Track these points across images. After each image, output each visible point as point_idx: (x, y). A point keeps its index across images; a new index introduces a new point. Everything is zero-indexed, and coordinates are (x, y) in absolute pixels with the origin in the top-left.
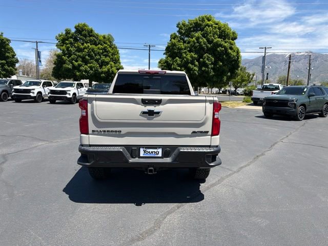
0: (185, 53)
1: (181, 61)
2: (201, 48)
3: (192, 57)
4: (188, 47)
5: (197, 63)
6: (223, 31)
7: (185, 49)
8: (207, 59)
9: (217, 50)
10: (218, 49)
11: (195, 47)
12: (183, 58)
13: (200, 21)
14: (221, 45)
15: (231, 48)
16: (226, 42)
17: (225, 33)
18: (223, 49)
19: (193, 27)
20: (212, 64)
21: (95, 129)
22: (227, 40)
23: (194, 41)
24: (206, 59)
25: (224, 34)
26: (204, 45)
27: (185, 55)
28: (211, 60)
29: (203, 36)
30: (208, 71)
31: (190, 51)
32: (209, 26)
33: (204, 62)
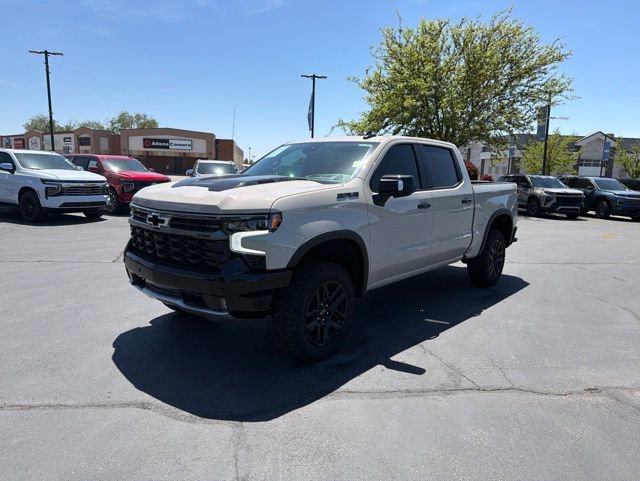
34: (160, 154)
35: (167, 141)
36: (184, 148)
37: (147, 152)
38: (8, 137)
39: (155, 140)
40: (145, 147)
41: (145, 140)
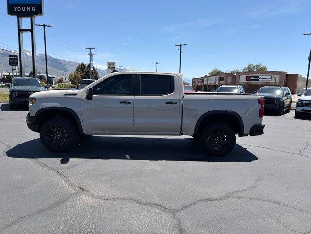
34: (254, 84)
35: (258, 77)
36: (267, 80)
37: (248, 83)
38: (198, 79)
39: (252, 77)
40: (247, 80)
41: (247, 77)
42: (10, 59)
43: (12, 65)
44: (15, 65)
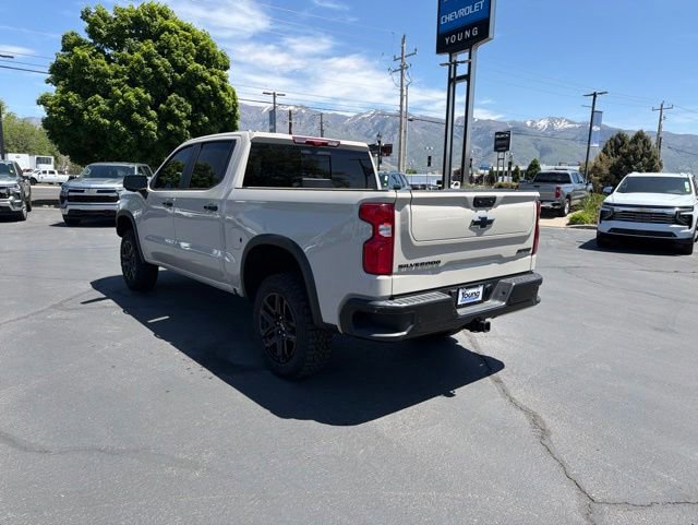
0: (119, 86)
1: (111, 105)
2: (159, 79)
3: (138, 97)
4: (124, 73)
5: (153, 113)
6: (203, 48)
7: (115, 76)
8: (177, 107)
9: (195, 89)
10: (199, 86)
11: (145, 77)
12: (117, 99)
13: (145, 14)
14: (203, 79)
15: (224, 89)
16: (212, 74)
17: (208, 54)
18: (209, 87)
19: (130, 27)
20: (188, 118)
21: (406, 262)
22: (214, 70)
23: (138, 61)
24: (173, 106)
25: (207, 57)
26: (166, 75)
27: (119, 92)
28: (186, 108)
29: (161, 50)
30: (182, 133)
31: (133, 83)
32: (171, 32)
33: (170, 112)
42: (496, 140)
43: (499, 151)
44: (504, 151)
